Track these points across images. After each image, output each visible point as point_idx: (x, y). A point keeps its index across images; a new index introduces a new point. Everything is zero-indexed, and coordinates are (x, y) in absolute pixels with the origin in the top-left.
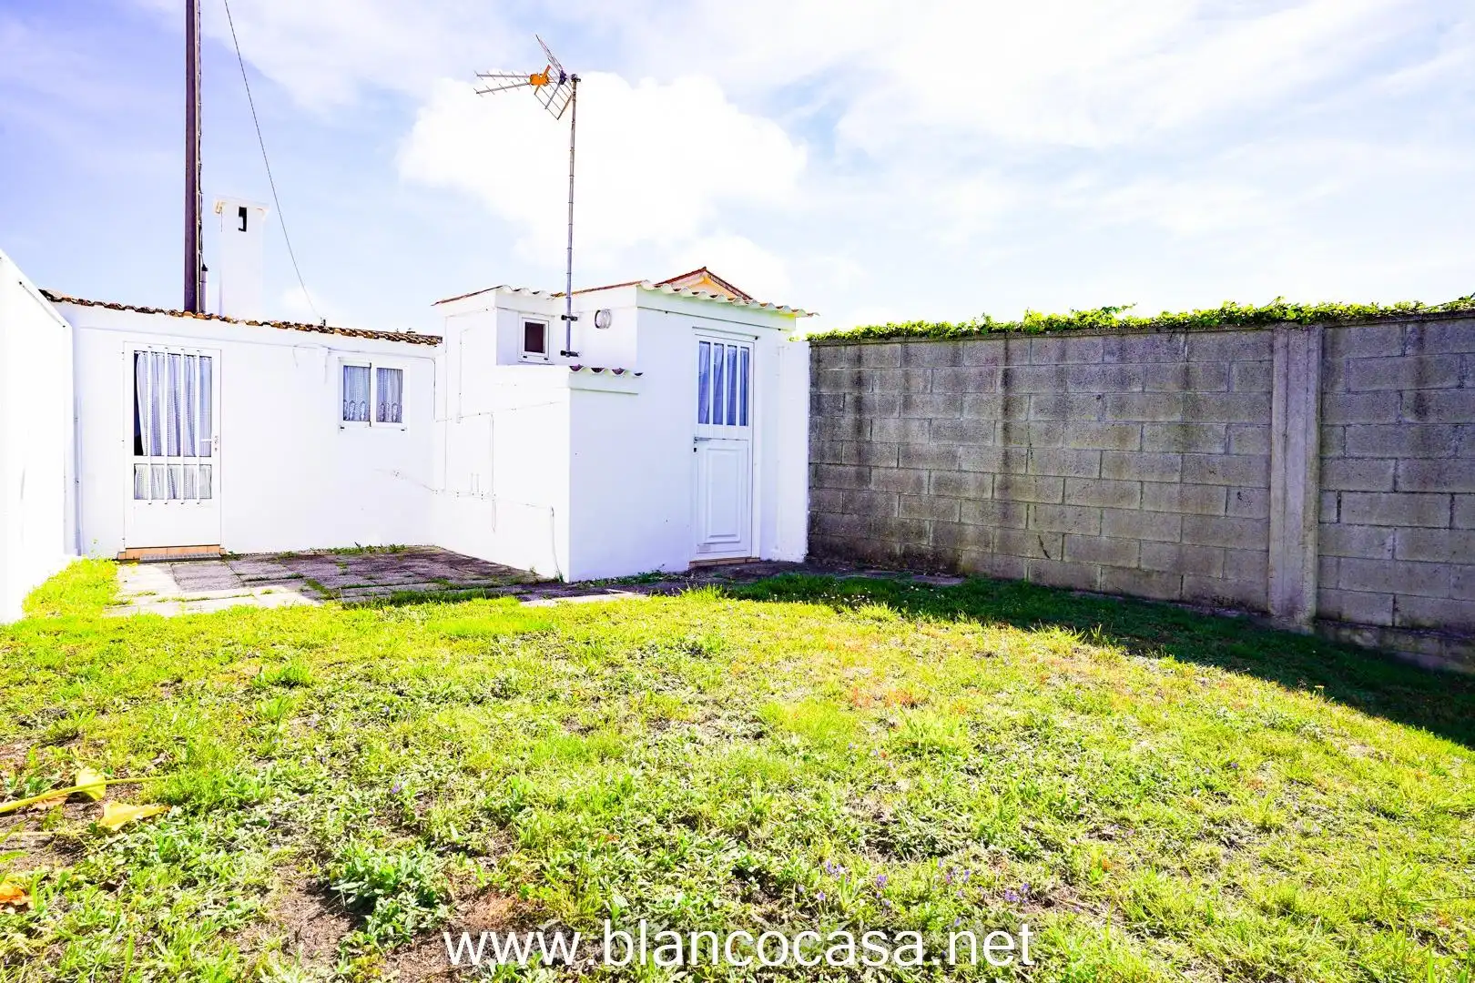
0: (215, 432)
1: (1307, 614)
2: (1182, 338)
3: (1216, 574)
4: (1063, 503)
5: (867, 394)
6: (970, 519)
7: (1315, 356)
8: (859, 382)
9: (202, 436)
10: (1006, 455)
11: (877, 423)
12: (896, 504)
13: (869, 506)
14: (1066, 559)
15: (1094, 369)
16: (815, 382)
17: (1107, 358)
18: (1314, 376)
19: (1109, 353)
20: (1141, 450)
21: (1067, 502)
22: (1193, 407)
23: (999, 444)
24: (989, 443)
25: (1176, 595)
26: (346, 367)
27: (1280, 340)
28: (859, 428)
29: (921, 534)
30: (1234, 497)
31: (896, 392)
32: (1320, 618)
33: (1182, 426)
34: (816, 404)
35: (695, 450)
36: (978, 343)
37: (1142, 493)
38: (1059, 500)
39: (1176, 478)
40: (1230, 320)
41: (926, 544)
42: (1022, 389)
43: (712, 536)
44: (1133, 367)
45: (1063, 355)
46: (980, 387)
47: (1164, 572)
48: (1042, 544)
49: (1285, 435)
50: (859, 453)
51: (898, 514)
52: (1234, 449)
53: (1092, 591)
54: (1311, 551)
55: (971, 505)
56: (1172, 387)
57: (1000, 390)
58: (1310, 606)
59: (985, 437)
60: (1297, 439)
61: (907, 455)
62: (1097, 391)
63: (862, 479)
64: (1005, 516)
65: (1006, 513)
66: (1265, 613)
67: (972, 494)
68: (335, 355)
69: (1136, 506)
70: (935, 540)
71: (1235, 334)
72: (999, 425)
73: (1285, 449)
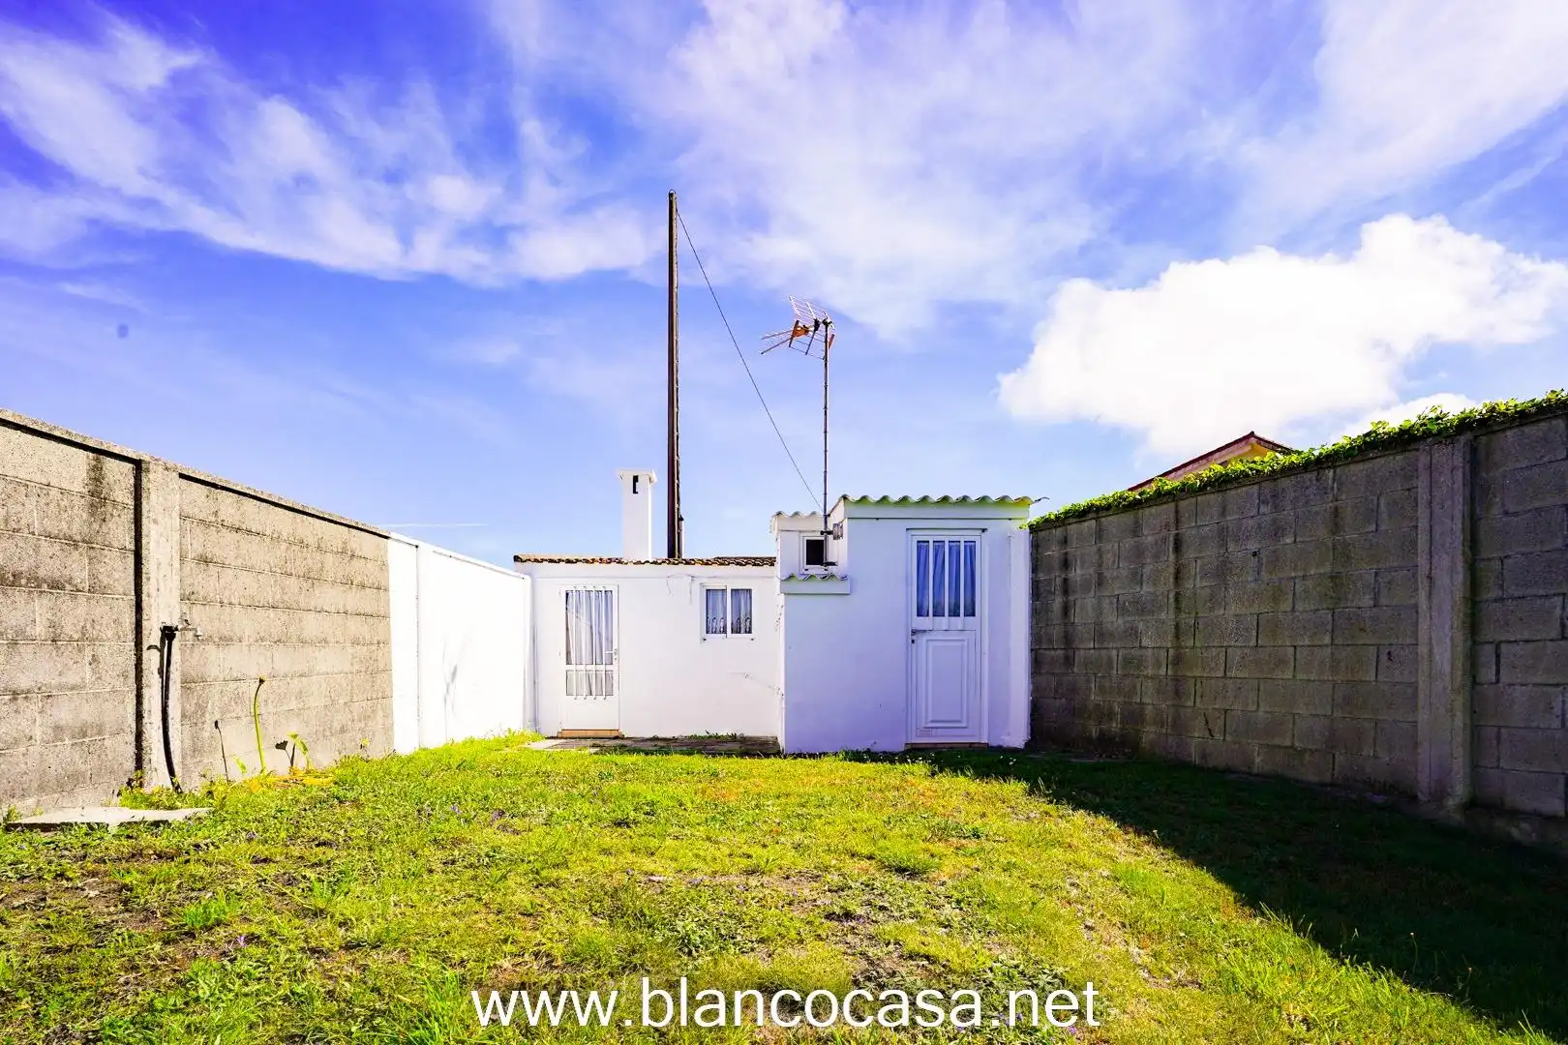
0: (615, 647)
1: (1457, 800)
2: (1331, 473)
3: (1368, 751)
4: (1225, 677)
5: (1072, 575)
6: (1149, 698)
7: (1459, 474)
8: (1066, 564)
9: (607, 649)
10: (1177, 626)
11: (1078, 603)
12: (1093, 685)
13: (1073, 689)
14: (1229, 738)
15: (1251, 522)
16: (1035, 569)
17: (1263, 509)
18: (1459, 499)
19: (1263, 503)
20: (1293, 610)
21: (1228, 674)
22: (1342, 553)
23: (1172, 616)
24: (1163, 616)
25: (1327, 778)
26: (707, 590)
27: (1423, 460)
28: (1066, 610)
29: (1111, 715)
30: (1384, 658)
31: (1092, 570)
32: (1472, 805)
33: (1332, 577)
34: (1037, 591)
35: (913, 641)
36: (1153, 510)
37: (1295, 659)
38: (1220, 674)
39: (1327, 640)
40: (1374, 446)
41: (1115, 726)
42: (1190, 554)
43: (932, 721)
44: (1287, 514)
45: (1223, 512)
46: (1156, 557)
47: (1316, 750)
48: (1207, 722)
49: (1430, 578)
50: (1066, 637)
51: (1094, 697)
52: (1383, 601)
53: (1250, 774)
54: (1460, 720)
55: (1150, 683)
56: (1322, 533)
57: (1172, 557)
58: (1460, 791)
59: (1160, 609)
60: (1443, 580)
61: (1101, 635)
62: (1253, 546)
63: (1068, 661)
64: (1177, 693)
65: (1177, 689)
66: (1414, 798)
67: (1150, 672)
68: (697, 582)
69: (1289, 675)
70: (1122, 722)
71: (1382, 461)
72: (1172, 596)
73: (1430, 595)
